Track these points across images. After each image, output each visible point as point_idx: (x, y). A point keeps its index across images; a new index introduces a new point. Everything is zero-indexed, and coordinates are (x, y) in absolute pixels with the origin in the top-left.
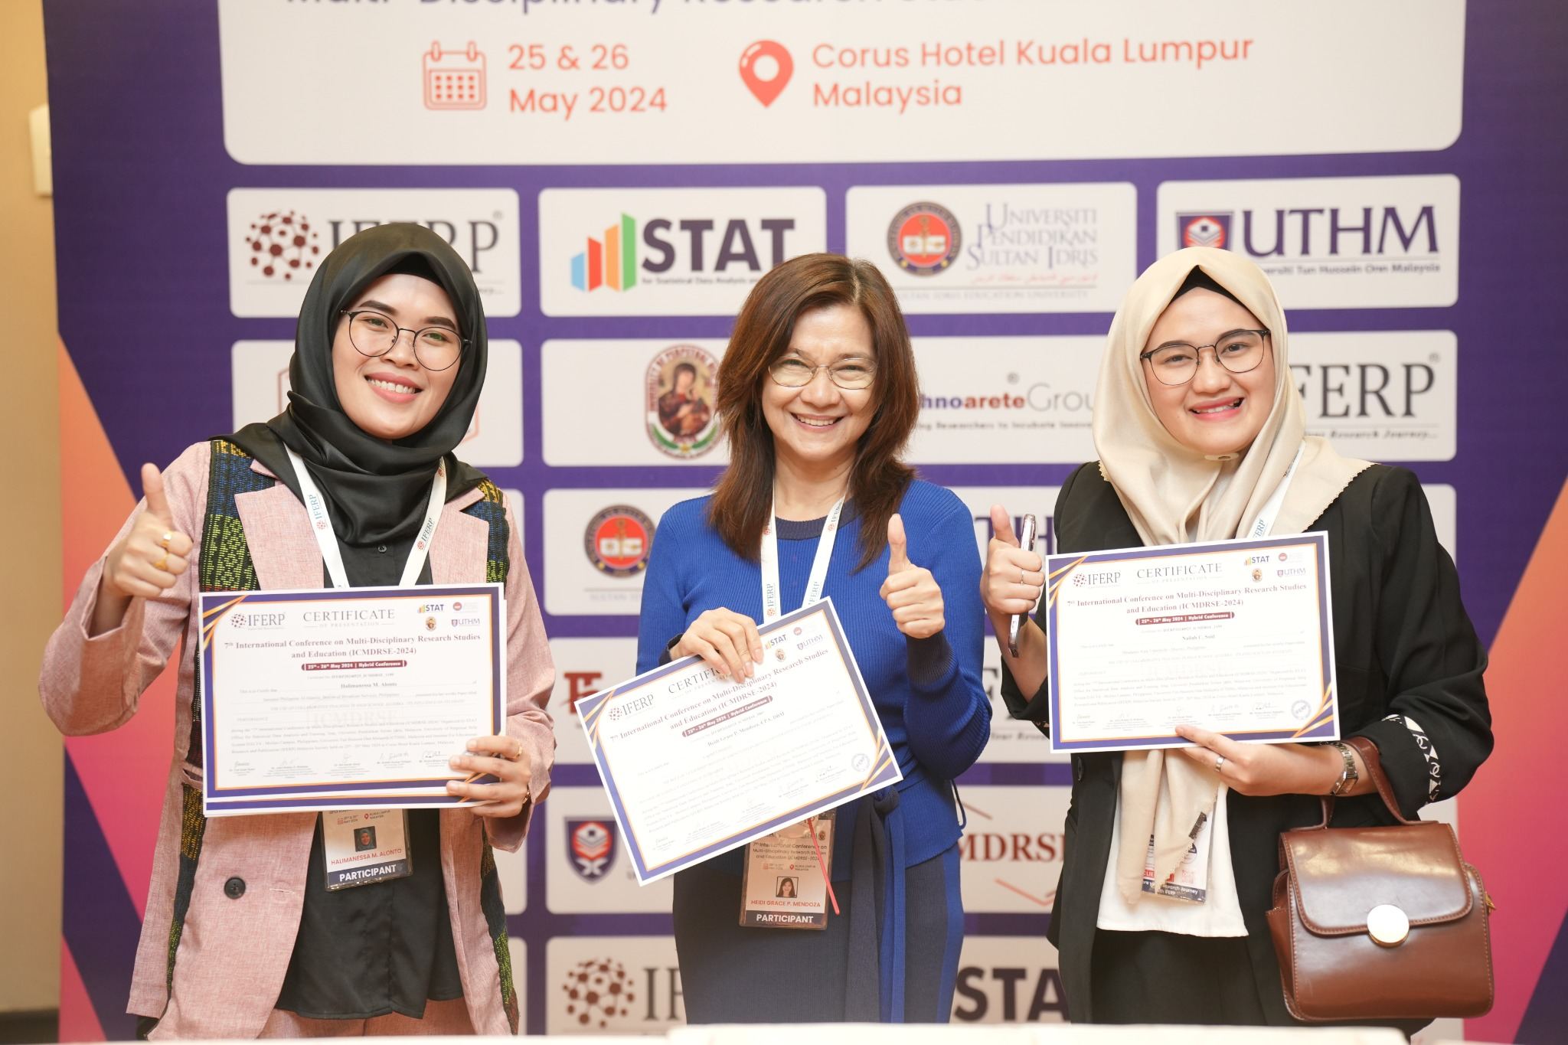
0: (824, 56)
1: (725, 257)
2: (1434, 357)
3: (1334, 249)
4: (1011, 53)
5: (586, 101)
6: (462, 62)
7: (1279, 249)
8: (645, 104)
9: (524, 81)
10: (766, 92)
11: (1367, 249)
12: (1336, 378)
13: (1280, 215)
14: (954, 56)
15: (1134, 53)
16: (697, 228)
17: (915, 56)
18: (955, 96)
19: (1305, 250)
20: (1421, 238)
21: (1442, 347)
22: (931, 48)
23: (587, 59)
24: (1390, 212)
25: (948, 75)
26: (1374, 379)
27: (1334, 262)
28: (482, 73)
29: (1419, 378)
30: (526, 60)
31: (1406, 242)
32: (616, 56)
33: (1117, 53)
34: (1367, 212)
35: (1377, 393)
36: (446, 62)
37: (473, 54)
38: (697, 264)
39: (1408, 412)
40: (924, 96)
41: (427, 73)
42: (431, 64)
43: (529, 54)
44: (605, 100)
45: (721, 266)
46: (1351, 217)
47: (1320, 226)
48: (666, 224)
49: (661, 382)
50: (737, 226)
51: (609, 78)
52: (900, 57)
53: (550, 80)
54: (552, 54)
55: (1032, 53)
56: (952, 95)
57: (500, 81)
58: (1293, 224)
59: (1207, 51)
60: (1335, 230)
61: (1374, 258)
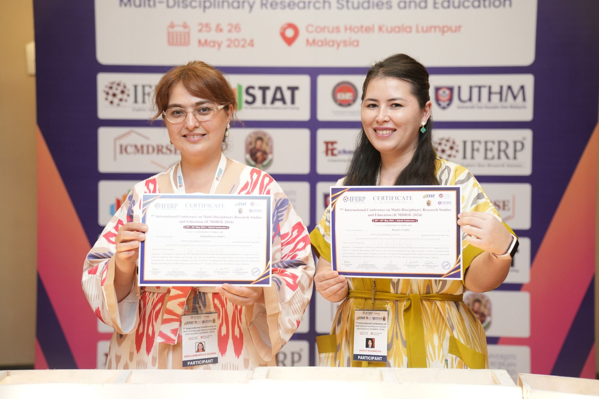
0: (310, 29)
1: (274, 100)
2: (524, 139)
3: (490, 99)
4: (376, 29)
5: (225, 44)
6: (181, 29)
7: (470, 99)
8: (247, 45)
9: (203, 36)
10: (290, 41)
11: (501, 100)
12: (490, 145)
13: (471, 88)
14: (356, 30)
15: (420, 29)
16: (264, 89)
17: (342, 29)
18: (356, 44)
19: (479, 100)
20: (520, 97)
21: (527, 135)
22: (348, 26)
23: (226, 28)
24: (510, 88)
25: (354, 36)
26: (503, 146)
27: (490, 104)
28: (188, 33)
29: (519, 146)
30: (204, 29)
31: (515, 97)
32: (236, 28)
33: (414, 29)
34: (501, 87)
35: (505, 151)
36: (176, 29)
37: (185, 26)
38: (264, 102)
39: (515, 158)
40: (345, 43)
41: (169, 33)
42: (170, 30)
43: (205, 27)
44: (232, 43)
45: (273, 102)
46: (496, 89)
47: (485, 92)
48: (253, 88)
49: (251, 143)
50: (278, 89)
51: (234, 35)
52: (337, 29)
53: (213, 36)
54: (213, 26)
55: (384, 29)
56: (355, 43)
57: (195, 37)
58: (475, 91)
59: (446, 29)
60: (490, 93)
61: (503, 103)
